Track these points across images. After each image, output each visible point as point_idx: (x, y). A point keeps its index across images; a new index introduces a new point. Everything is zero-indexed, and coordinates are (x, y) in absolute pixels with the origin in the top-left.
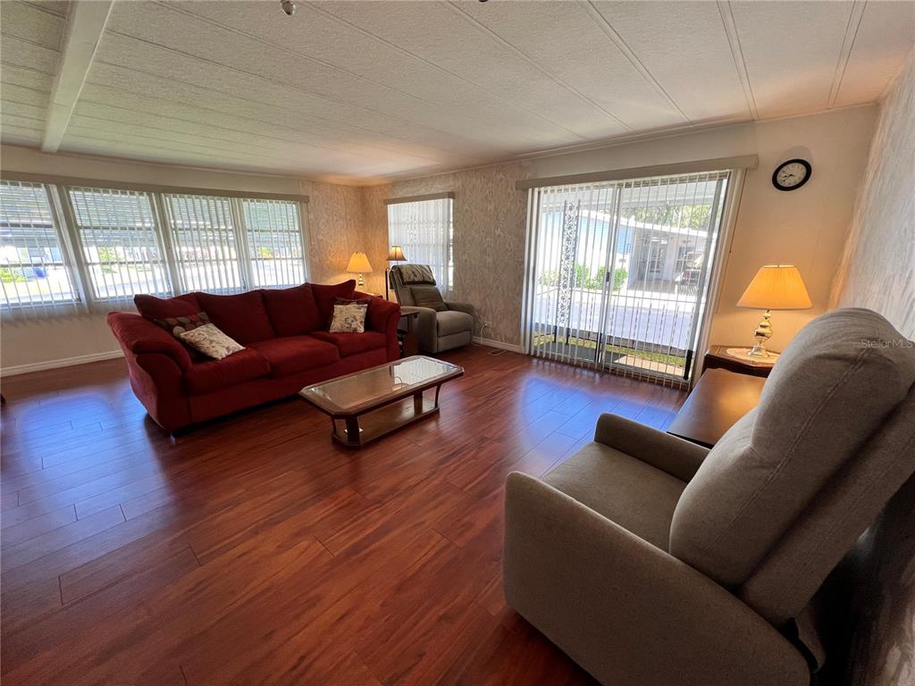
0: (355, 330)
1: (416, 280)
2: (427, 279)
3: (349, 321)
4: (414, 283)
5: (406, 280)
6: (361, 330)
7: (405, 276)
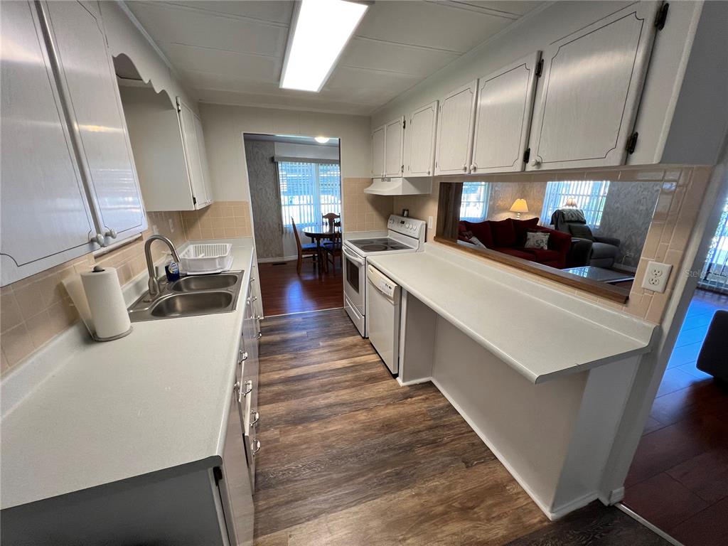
0: (542, 248)
1: (573, 219)
2: (580, 219)
3: (539, 242)
4: (571, 221)
5: (567, 219)
6: (546, 248)
7: (566, 217)
